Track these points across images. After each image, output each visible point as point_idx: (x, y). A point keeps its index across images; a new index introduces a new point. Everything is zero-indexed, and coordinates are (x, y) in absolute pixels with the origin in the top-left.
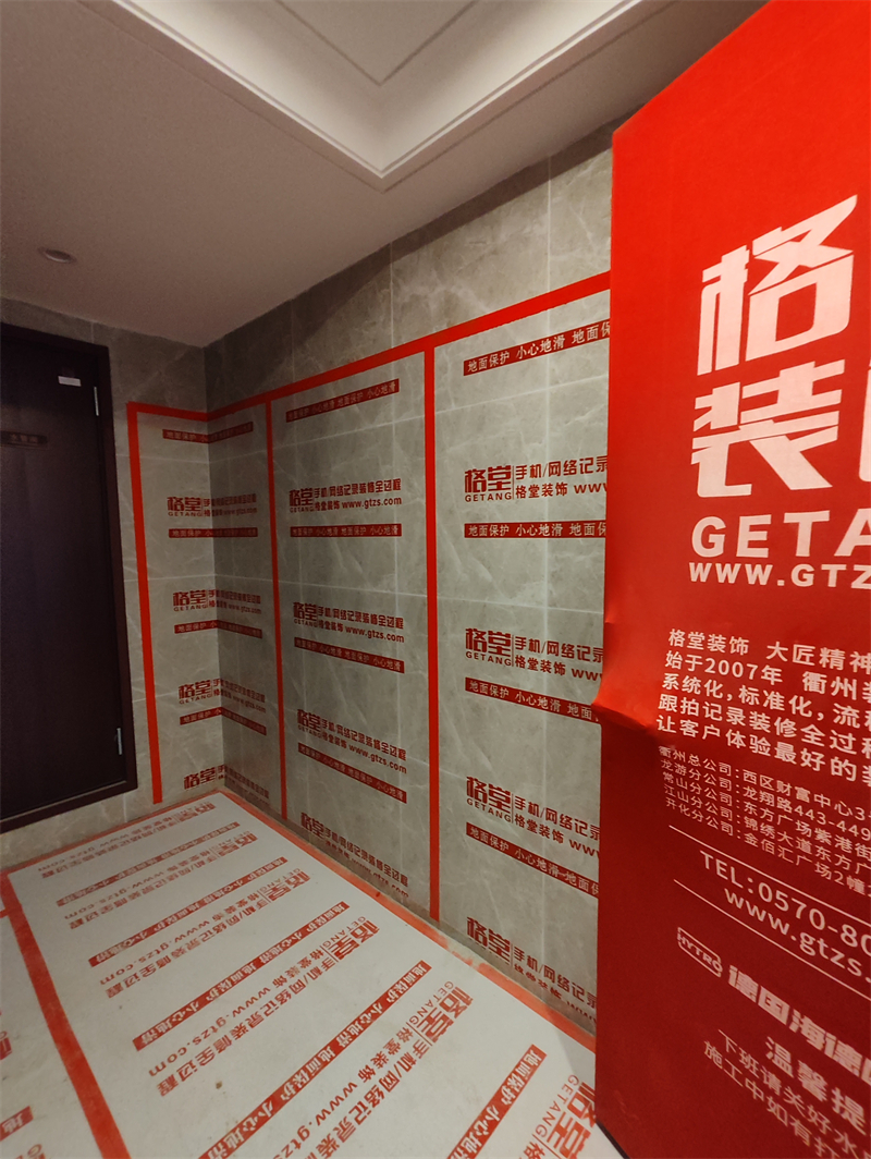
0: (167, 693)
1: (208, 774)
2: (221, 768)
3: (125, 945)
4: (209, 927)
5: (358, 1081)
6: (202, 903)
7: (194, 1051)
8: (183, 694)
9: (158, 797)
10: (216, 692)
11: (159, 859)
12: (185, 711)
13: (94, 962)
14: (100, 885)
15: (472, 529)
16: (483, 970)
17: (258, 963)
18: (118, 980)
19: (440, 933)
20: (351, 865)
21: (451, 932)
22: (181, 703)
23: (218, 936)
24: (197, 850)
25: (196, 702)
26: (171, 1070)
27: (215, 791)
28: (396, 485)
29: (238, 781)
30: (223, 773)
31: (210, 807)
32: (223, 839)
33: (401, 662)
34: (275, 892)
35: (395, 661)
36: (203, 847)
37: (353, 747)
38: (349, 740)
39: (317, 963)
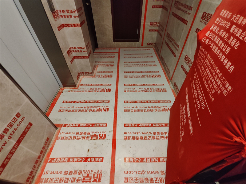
0: (148, 23)
1: (152, 44)
2: (155, 43)
3: (128, 62)
4: (138, 65)
5: (144, 89)
6: (139, 62)
7: (129, 76)
8: (151, 24)
9: (142, 45)
10: (158, 26)
11: (138, 54)
12: (150, 28)
13: (124, 62)
14: (129, 54)
16: (172, 90)
17: (141, 72)
18: (126, 65)
19: (170, 83)
20: (165, 67)
21: (172, 83)
22: (150, 26)
23: (139, 67)
24: (143, 55)
25: (153, 27)
26: (126, 76)
27: (152, 47)
29: (157, 47)
30: (155, 44)
31: (150, 50)
32: (148, 55)
33: (187, 22)
34: (150, 65)
35: (186, 21)
36: (145, 55)
37: (172, 43)
38: (172, 41)
39: (149, 76)
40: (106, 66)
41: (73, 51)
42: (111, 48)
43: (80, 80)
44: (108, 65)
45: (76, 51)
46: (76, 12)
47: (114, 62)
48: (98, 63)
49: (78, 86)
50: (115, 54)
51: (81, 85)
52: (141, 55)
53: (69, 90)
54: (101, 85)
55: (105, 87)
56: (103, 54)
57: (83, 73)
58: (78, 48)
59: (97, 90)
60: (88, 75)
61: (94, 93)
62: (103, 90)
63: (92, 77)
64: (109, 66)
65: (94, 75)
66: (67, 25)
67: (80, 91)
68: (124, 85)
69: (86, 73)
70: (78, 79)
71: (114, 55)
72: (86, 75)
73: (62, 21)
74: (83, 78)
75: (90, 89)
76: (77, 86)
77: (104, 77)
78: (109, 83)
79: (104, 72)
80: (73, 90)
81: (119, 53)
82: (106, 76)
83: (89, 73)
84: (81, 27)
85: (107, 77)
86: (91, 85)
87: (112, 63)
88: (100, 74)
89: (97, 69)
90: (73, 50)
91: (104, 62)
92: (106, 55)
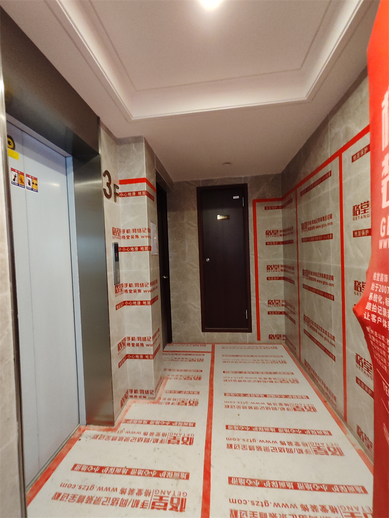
0: (263, 302)
1: (278, 337)
2: (284, 336)
3: (233, 372)
4: (256, 380)
5: (279, 443)
6: (258, 373)
7: (236, 404)
8: (269, 303)
9: (259, 339)
10: (283, 305)
11: (252, 356)
12: (270, 309)
13: (224, 372)
14: (233, 356)
15: (356, 233)
16: (359, 452)
17: (265, 396)
19: (346, 428)
20: (319, 386)
22: (269, 306)
23: (258, 383)
24: (264, 358)
25: (274, 307)
26: (229, 404)
27: (281, 344)
28: (331, 216)
29: (292, 344)
30: (285, 338)
31: (276, 348)
32: (275, 359)
33: (333, 296)
34: (282, 381)
35: (331, 295)
36: (267, 358)
37: (319, 333)
38: (318, 330)
39: (285, 407)
40: (185, 379)
41: (129, 344)
42: (196, 343)
43: (125, 407)
44: (188, 378)
45: (133, 345)
46: (149, 285)
47: (202, 371)
48: (168, 372)
49: (119, 424)
50: (204, 355)
51: (127, 421)
52: (260, 358)
53: (96, 432)
54: (171, 423)
55: (180, 430)
56: (180, 355)
57: (136, 392)
58: (139, 338)
59: (160, 438)
60: (145, 397)
61: (151, 445)
62: (175, 438)
63: (154, 403)
64: (191, 379)
65: (157, 398)
66: (130, 303)
67: (121, 439)
68: (227, 427)
69: (142, 391)
70: (122, 405)
71: (201, 357)
72: (140, 397)
73: (125, 297)
74: (133, 405)
75: (145, 434)
76: (116, 423)
77: (179, 404)
78: (190, 420)
79: (180, 392)
80: (105, 433)
81: (213, 352)
82: (183, 403)
83: (147, 392)
84: (151, 304)
85: (186, 404)
86: (149, 422)
87: (199, 374)
88: (172, 396)
89: (165, 384)
90: (128, 342)
91: (181, 371)
92: (187, 357)
